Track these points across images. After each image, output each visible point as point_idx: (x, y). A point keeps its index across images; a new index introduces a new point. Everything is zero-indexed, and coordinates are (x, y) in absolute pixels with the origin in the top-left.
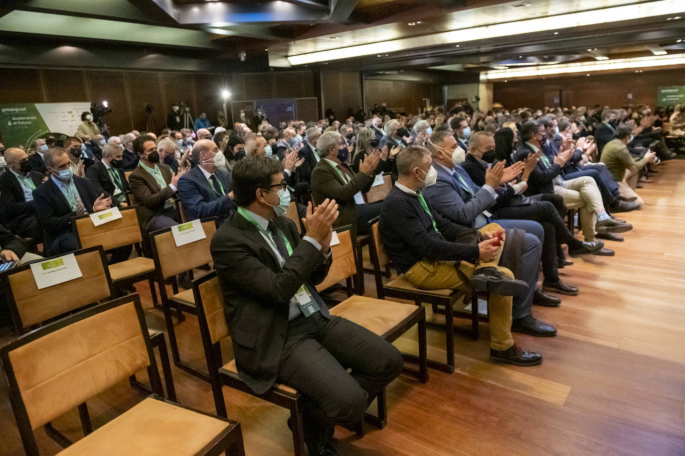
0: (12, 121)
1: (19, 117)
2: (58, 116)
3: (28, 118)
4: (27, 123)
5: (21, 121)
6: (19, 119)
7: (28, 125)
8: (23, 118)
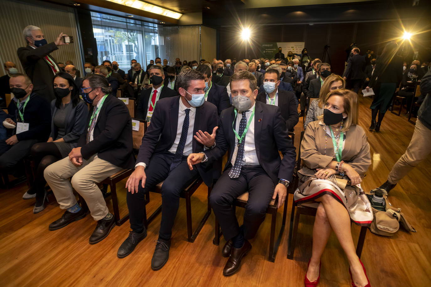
0: (266, 51)
1: (268, 49)
2: (286, 49)
3: (272, 50)
4: (271, 52)
5: (269, 51)
6: (268, 50)
7: (272, 53)
8: (270, 50)
